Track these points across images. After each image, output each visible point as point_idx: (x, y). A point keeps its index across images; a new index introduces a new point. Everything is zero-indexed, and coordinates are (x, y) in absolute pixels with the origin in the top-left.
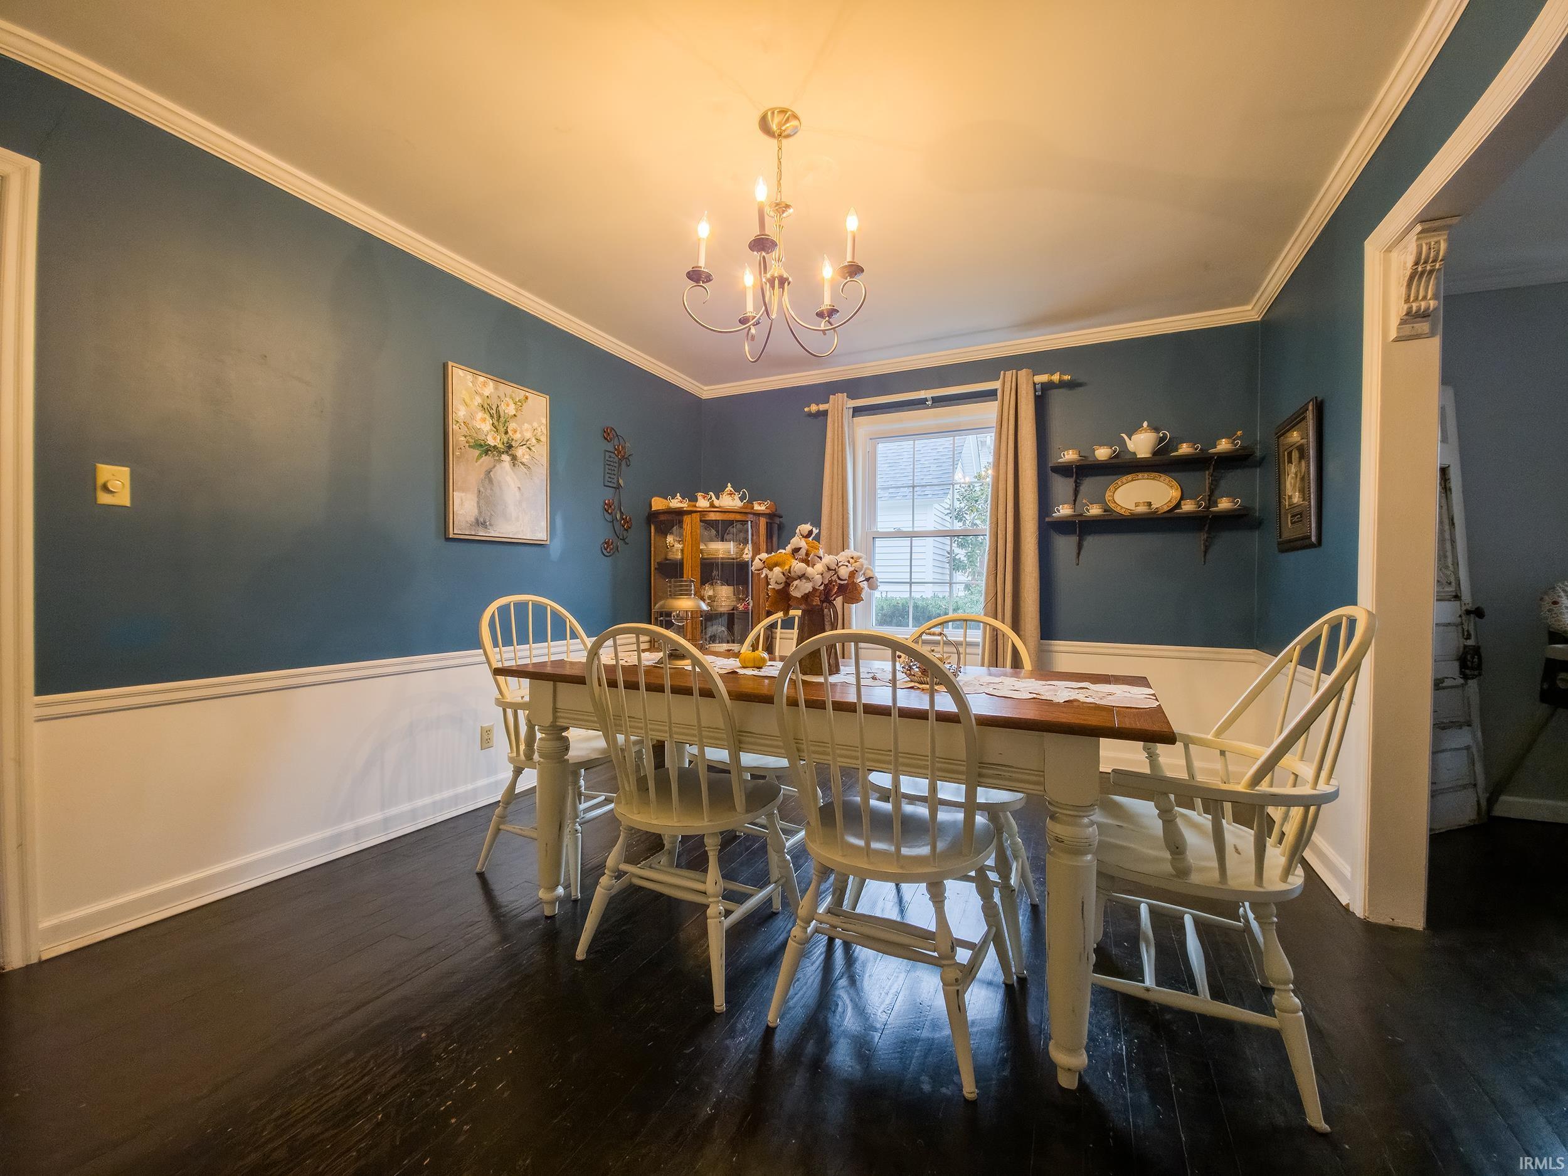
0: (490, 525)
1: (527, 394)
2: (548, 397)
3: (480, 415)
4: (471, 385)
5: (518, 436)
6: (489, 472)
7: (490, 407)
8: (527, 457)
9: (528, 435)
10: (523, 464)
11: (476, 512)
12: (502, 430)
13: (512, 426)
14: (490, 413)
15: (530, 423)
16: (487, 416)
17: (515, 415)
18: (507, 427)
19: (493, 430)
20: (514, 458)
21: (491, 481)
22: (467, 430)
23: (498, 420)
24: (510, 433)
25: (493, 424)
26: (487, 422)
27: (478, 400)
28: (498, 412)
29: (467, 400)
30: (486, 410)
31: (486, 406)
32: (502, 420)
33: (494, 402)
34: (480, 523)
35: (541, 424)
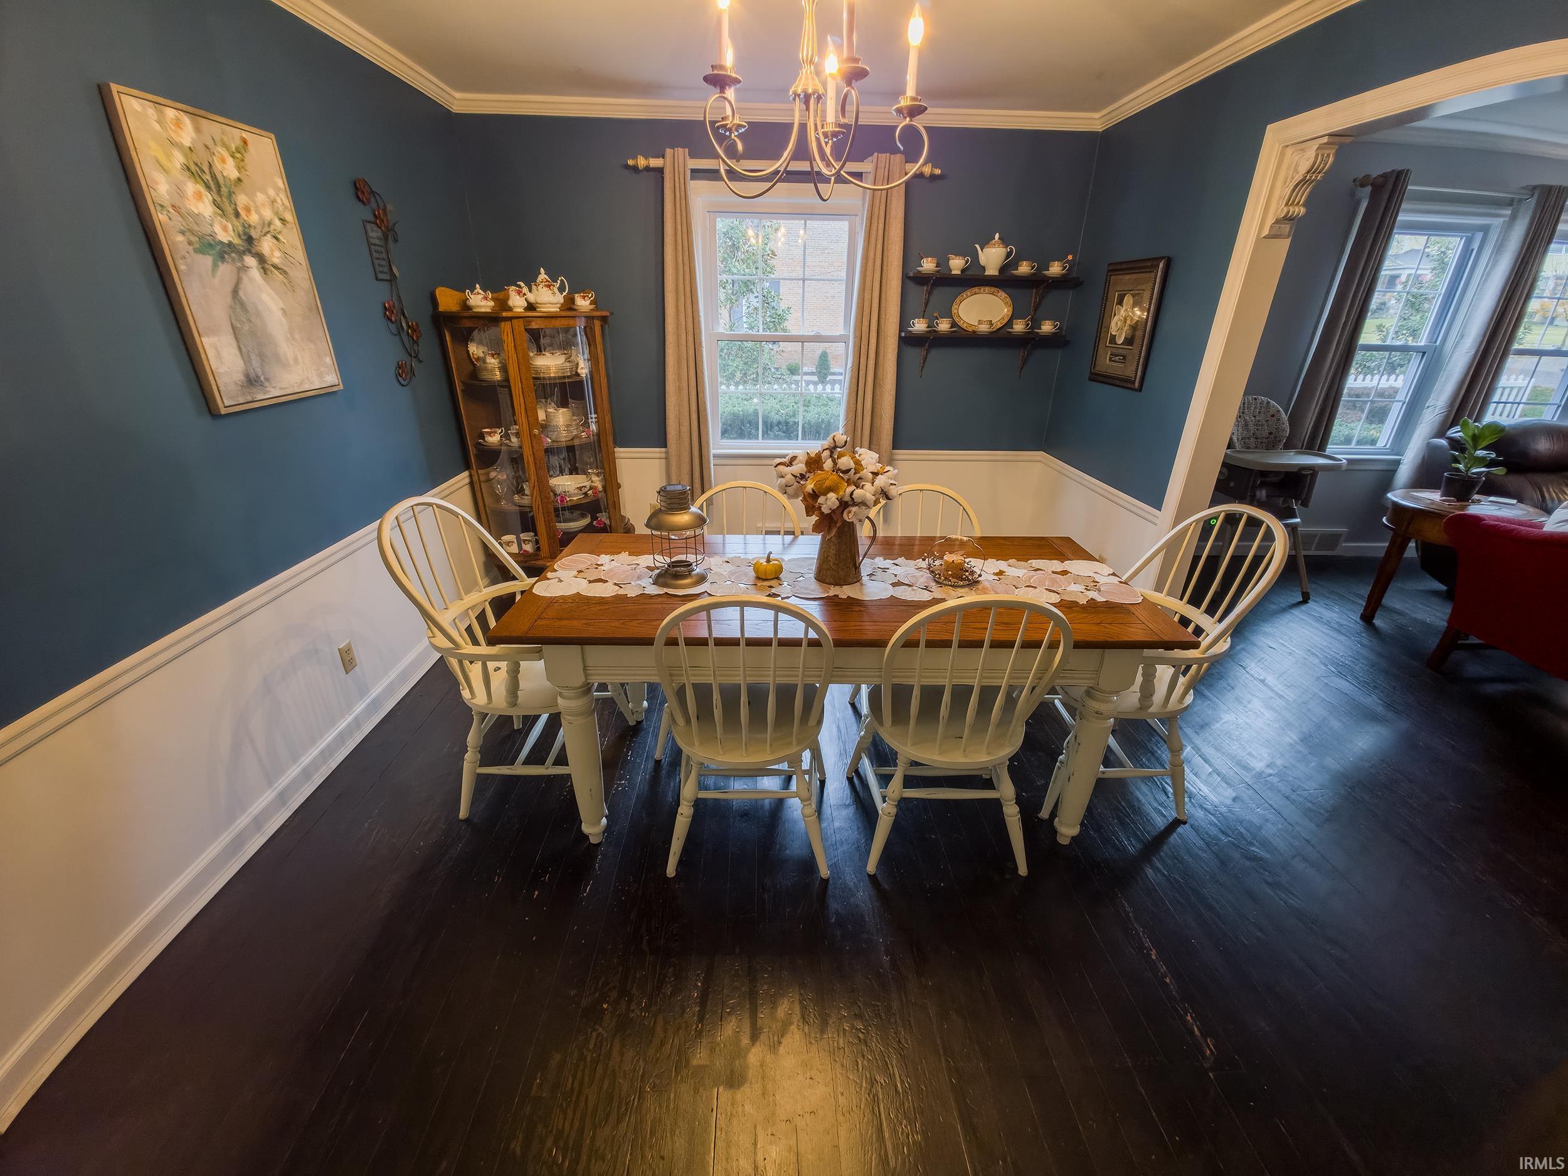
0: (267, 379)
1: (244, 135)
2: (273, 136)
3: (191, 187)
4: (157, 127)
5: (254, 219)
6: (235, 292)
7: (201, 169)
8: (277, 254)
9: (268, 214)
10: (276, 267)
11: (240, 364)
12: (230, 210)
13: (242, 200)
14: (203, 180)
15: (265, 192)
16: (201, 188)
17: (239, 180)
18: (236, 205)
19: (219, 214)
20: (261, 259)
21: (242, 305)
22: (180, 219)
23: (219, 191)
24: (242, 213)
25: (214, 201)
26: (205, 199)
27: (179, 159)
28: (214, 177)
29: (164, 162)
30: (196, 174)
31: (193, 168)
32: (224, 190)
33: (202, 157)
34: (252, 381)
35: (278, 190)
